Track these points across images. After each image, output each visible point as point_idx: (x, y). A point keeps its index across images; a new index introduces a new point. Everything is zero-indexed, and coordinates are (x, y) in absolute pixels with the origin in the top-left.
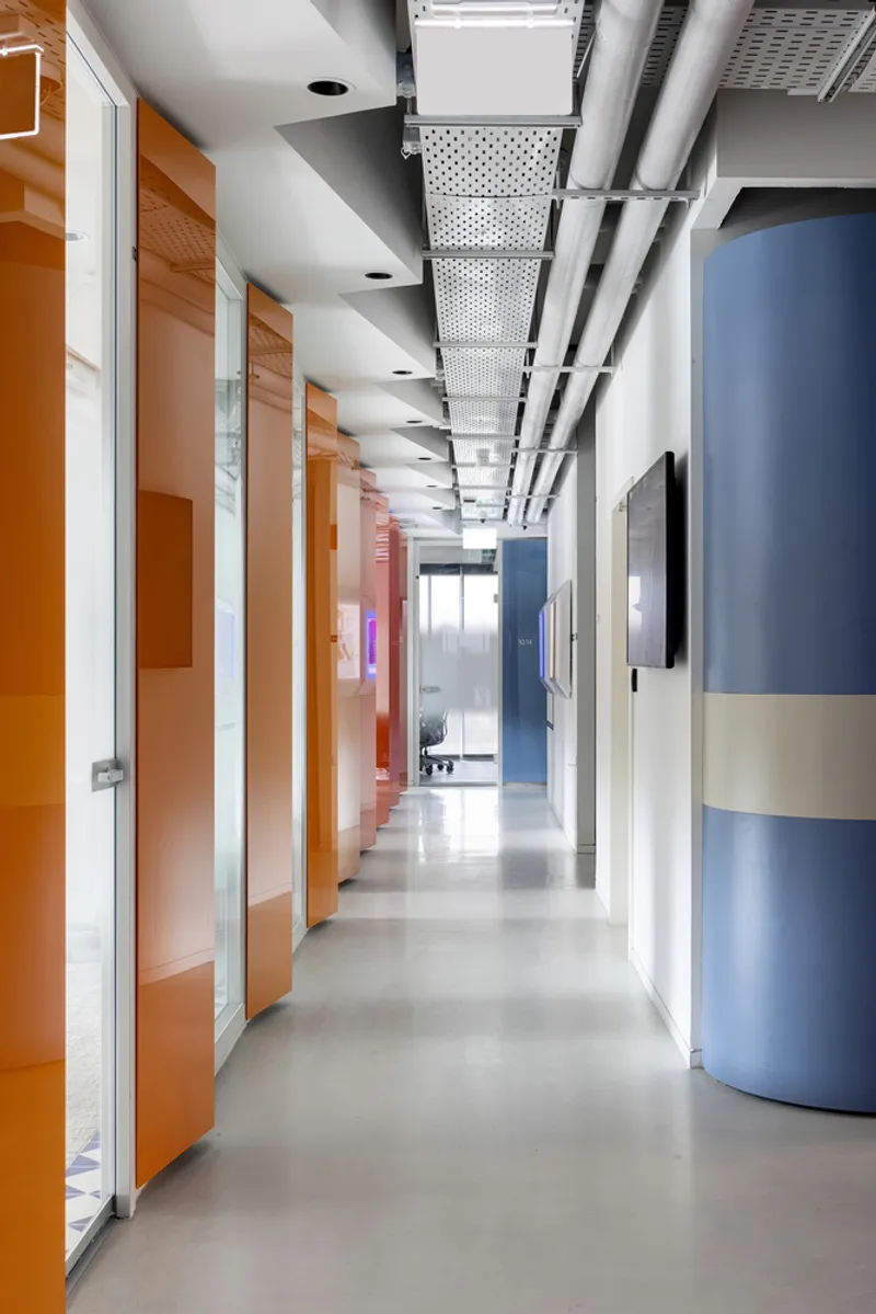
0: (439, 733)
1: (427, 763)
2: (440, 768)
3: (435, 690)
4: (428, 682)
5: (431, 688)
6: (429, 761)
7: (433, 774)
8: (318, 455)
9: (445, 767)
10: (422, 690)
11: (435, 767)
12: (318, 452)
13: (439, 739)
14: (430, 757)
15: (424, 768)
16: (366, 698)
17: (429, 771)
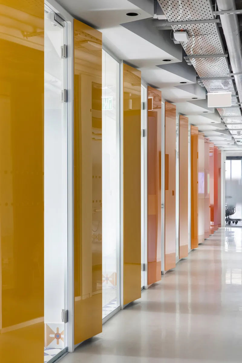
0: (233, 211)
1: (229, 221)
2: (233, 222)
3: (230, 197)
4: (229, 195)
5: (229, 196)
6: (230, 220)
7: (231, 224)
8: (194, 135)
9: (235, 222)
10: (226, 197)
11: (232, 222)
12: (194, 134)
13: (232, 213)
14: (230, 219)
15: (228, 222)
16: (207, 200)
17: (229, 223)
